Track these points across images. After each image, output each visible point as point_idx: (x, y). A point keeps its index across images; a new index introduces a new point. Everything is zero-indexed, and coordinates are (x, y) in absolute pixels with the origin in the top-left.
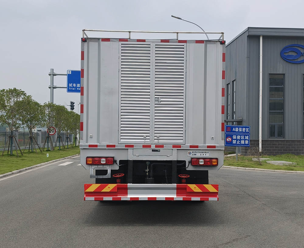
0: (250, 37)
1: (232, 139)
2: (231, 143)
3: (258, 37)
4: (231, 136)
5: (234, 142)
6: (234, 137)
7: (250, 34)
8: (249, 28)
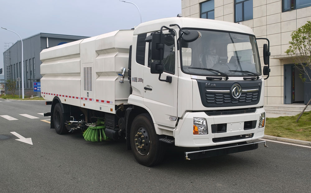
0: (42, 38)
1: (37, 88)
2: (37, 90)
3: (46, 38)
4: (37, 87)
5: (38, 90)
6: (38, 87)
7: (42, 36)
8: (41, 33)
